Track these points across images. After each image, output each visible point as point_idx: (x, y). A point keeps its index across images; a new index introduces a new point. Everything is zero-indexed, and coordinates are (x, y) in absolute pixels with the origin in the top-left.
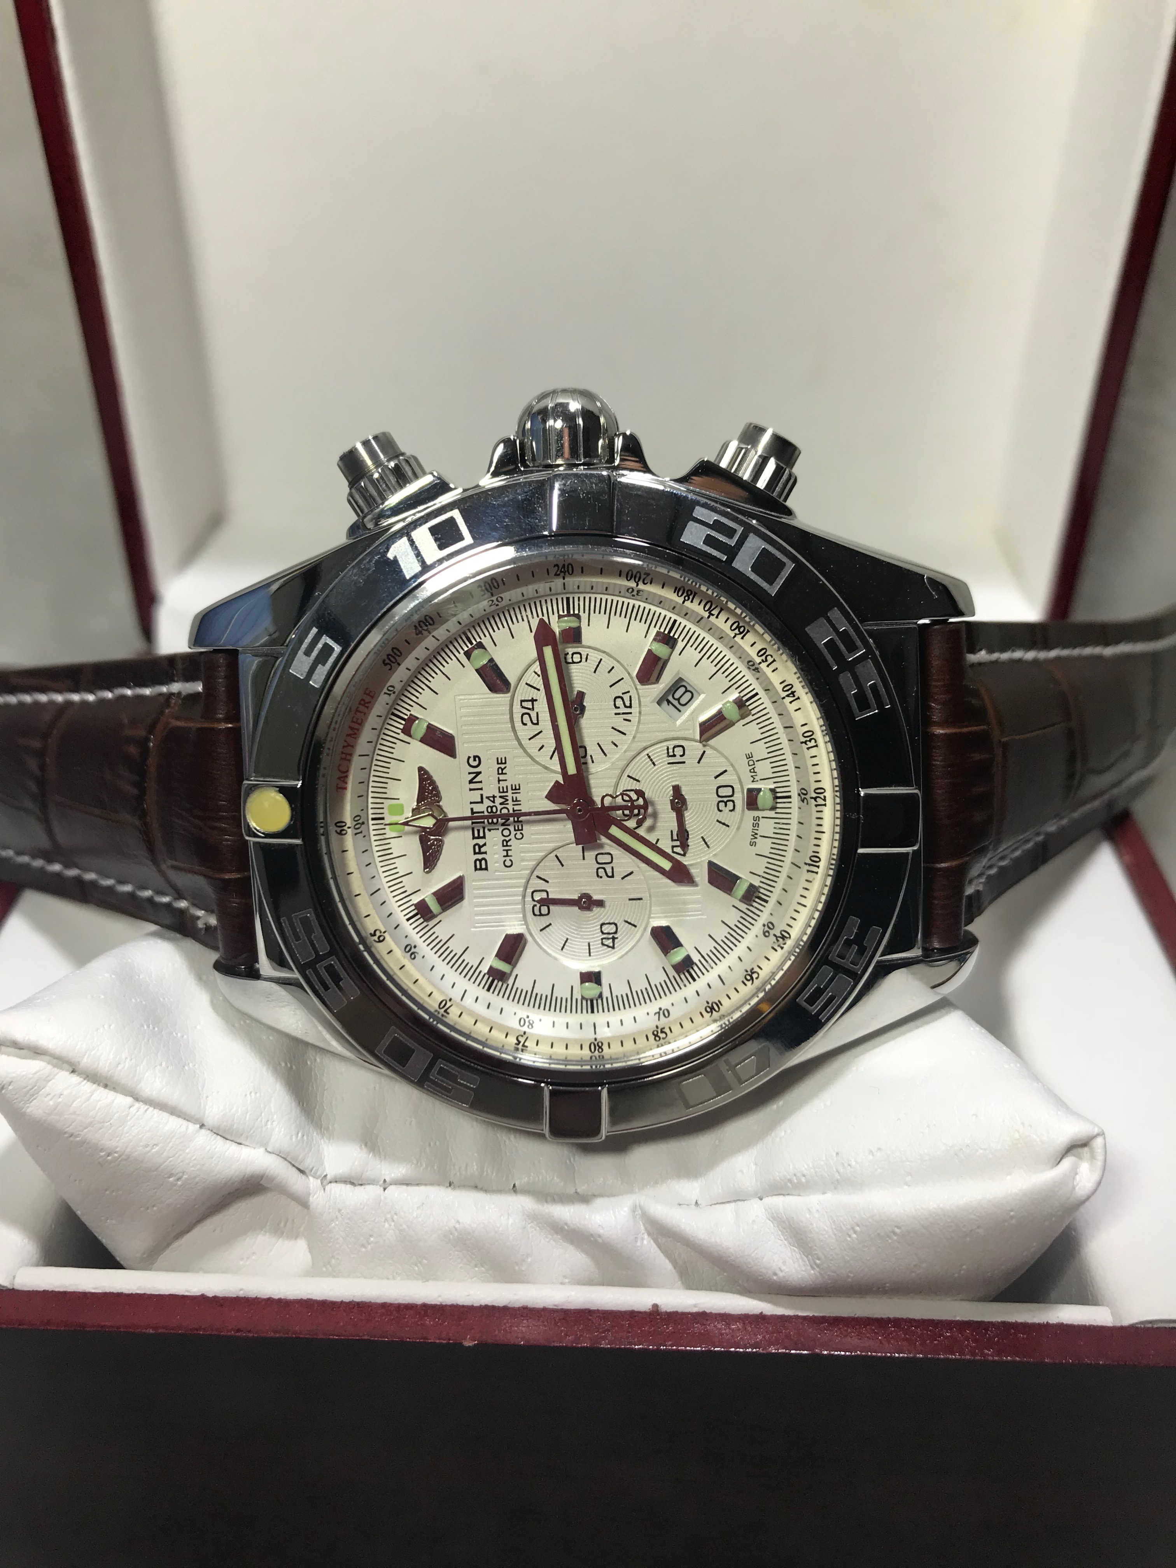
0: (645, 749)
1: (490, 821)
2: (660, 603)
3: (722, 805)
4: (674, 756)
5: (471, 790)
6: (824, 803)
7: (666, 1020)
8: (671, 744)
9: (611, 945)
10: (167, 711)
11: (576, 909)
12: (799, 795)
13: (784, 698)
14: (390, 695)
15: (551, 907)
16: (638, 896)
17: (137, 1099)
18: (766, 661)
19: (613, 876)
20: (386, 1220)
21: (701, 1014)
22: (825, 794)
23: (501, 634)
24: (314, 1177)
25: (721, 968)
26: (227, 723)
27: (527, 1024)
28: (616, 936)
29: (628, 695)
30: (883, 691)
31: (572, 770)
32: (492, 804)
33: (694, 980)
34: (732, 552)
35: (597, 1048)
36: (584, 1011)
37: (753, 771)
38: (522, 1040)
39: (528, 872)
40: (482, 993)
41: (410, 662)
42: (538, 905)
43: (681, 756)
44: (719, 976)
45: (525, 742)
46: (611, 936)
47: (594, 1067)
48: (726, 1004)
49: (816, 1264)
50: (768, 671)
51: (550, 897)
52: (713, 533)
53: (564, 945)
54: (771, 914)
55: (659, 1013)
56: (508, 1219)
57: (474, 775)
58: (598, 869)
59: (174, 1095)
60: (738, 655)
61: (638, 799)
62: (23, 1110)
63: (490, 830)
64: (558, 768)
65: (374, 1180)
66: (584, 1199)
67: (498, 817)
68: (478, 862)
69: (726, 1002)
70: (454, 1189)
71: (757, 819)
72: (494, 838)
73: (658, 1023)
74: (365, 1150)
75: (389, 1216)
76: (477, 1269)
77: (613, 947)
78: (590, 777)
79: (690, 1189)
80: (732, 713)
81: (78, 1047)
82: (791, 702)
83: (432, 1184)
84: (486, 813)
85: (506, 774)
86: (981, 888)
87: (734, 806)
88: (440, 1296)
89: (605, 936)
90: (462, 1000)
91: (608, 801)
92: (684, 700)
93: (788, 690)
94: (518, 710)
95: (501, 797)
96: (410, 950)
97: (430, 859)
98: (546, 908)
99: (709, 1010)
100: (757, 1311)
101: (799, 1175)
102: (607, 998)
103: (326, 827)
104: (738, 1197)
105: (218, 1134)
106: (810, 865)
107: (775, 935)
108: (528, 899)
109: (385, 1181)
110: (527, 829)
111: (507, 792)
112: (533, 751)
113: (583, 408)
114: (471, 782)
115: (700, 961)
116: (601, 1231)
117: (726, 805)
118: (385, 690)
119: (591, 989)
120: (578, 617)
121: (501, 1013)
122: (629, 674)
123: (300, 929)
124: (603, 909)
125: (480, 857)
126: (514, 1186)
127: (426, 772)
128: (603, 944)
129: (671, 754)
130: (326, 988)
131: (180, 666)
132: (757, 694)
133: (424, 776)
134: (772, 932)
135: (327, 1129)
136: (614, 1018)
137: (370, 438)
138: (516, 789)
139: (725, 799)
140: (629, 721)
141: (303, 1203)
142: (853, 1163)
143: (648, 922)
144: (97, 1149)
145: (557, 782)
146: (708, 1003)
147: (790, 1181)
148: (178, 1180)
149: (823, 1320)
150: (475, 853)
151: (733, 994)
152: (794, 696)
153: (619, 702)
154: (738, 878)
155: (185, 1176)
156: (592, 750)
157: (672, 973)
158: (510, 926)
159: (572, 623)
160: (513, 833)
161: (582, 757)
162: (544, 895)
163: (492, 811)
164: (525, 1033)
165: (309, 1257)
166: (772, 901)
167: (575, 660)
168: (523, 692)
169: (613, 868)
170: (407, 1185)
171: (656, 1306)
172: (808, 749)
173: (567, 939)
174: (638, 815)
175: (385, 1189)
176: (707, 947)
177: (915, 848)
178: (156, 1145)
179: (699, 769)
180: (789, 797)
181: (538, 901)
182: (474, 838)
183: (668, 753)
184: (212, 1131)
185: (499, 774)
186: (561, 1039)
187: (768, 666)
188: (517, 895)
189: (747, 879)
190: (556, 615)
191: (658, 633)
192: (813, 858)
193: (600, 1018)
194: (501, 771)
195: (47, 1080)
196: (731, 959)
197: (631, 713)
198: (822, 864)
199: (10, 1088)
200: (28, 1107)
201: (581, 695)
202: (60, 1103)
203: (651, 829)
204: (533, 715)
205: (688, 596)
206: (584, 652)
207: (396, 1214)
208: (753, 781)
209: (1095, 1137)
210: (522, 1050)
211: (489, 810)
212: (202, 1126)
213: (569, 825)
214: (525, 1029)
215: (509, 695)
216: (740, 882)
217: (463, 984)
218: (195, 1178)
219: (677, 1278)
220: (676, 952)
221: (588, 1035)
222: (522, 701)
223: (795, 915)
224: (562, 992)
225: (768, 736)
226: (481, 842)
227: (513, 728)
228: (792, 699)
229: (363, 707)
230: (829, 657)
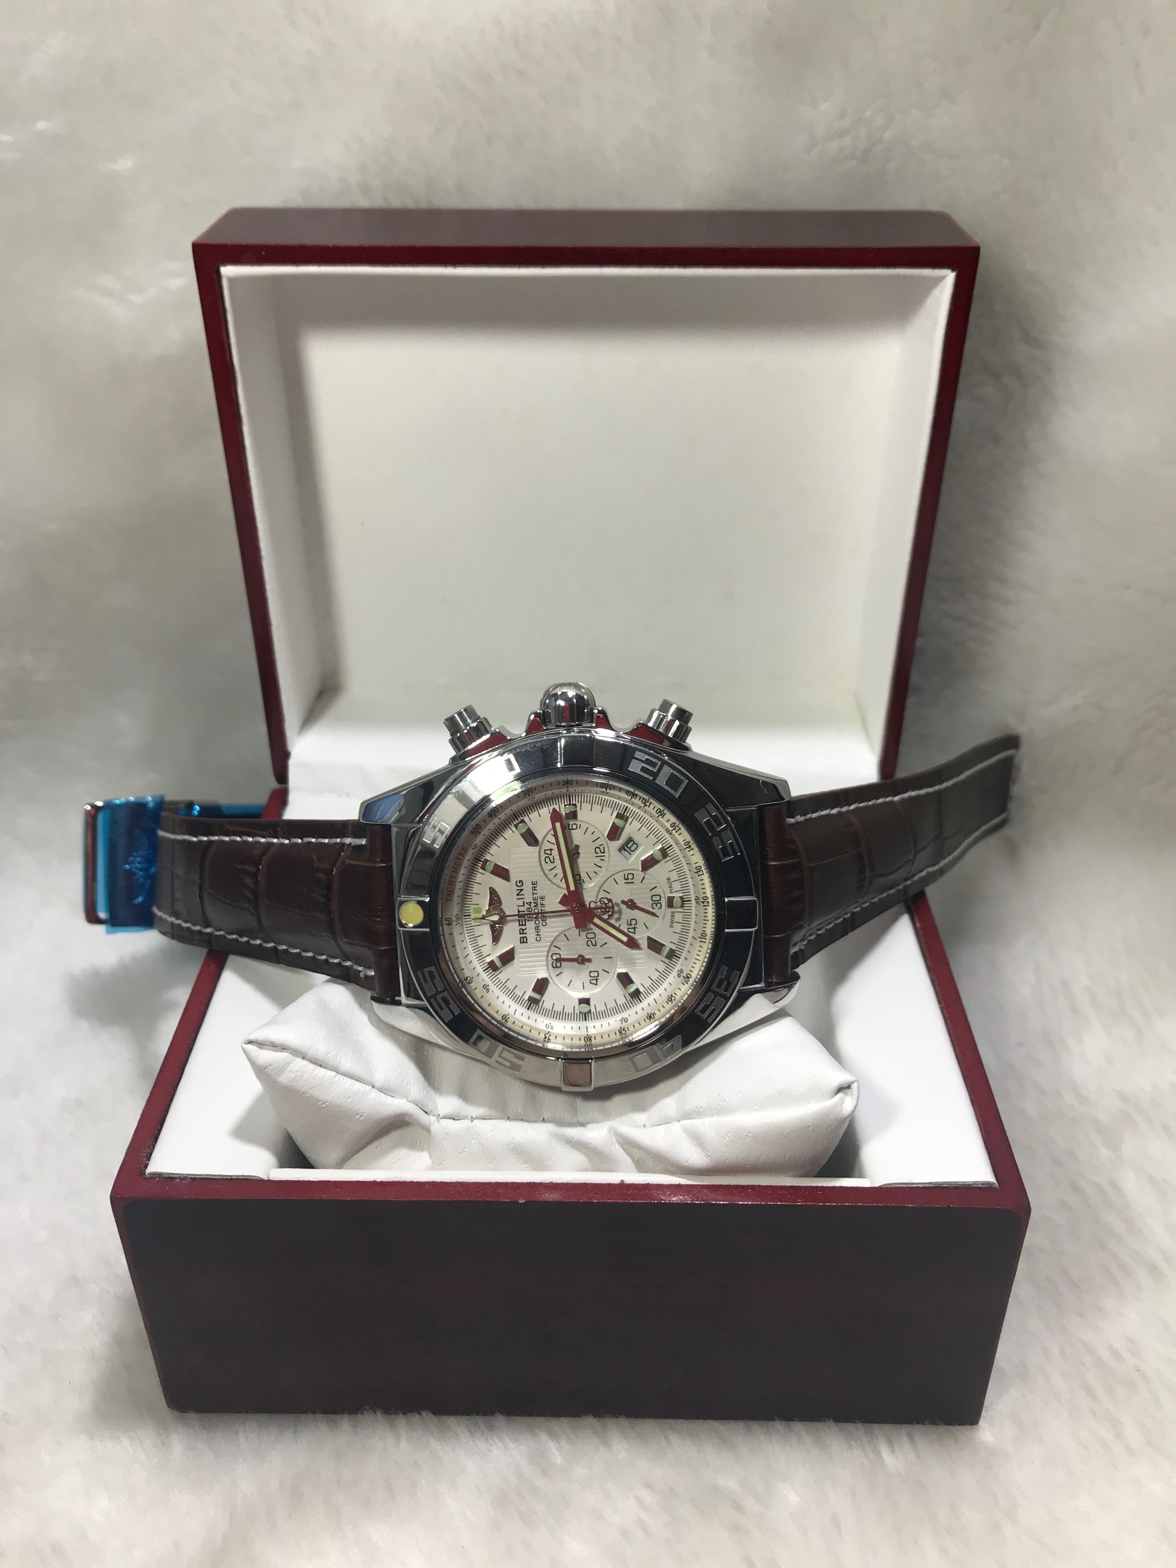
0: (613, 875)
1: (528, 916)
2: (619, 798)
3: (654, 905)
4: (628, 879)
5: (518, 899)
6: (708, 904)
7: (626, 1024)
8: (626, 873)
9: (595, 983)
10: (342, 854)
11: (575, 964)
12: (695, 900)
13: (685, 849)
14: (474, 849)
15: (562, 963)
16: (610, 956)
17: (338, 1073)
18: (675, 829)
19: (596, 945)
20: (473, 1139)
21: (645, 1020)
22: (708, 900)
23: (534, 815)
24: (433, 1116)
25: (655, 995)
26: (383, 863)
27: (550, 1027)
28: (598, 978)
29: (603, 846)
30: (736, 846)
31: (572, 888)
32: (529, 907)
33: (641, 1002)
34: (655, 775)
35: (589, 1040)
36: (581, 1020)
37: (671, 887)
38: (548, 1036)
39: (549, 944)
40: (525, 1011)
41: (485, 832)
42: (555, 962)
43: (632, 879)
44: (654, 999)
45: (547, 872)
46: (595, 978)
47: (587, 1049)
48: (658, 1014)
49: (708, 1155)
50: (676, 835)
51: (561, 957)
52: (645, 766)
53: (570, 983)
54: (682, 965)
55: (622, 1020)
56: (541, 1136)
57: (519, 891)
58: (588, 941)
59: (358, 1071)
60: (661, 824)
61: (608, 903)
62: (277, 1080)
63: (528, 921)
64: (565, 886)
65: (466, 1117)
66: (583, 1125)
67: (532, 914)
68: (522, 939)
69: (657, 1013)
70: (511, 1120)
71: (673, 913)
72: (530, 925)
73: (621, 1026)
74: (461, 1100)
75: (474, 1136)
76: (524, 1165)
77: (596, 985)
78: (584, 891)
79: (641, 1118)
80: (659, 856)
81: (307, 1045)
82: (689, 851)
83: (498, 1119)
84: (526, 912)
85: (537, 890)
86: (803, 948)
87: (661, 906)
88: (505, 1178)
89: (592, 978)
90: (514, 1014)
91: (593, 905)
92: (633, 849)
93: (687, 845)
94: (543, 856)
95: (534, 903)
96: (486, 987)
97: (496, 937)
98: (559, 963)
99: (648, 1017)
100: (678, 1183)
101: (698, 1107)
102: (593, 1013)
103: (442, 921)
104: (666, 1121)
105: (381, 1092)
106: (701, 938)
107: (683, 976)
108: (550, 958)
109: (472, 1117)
110: (548, 920)
111: (537, 900)
112: (551, 877)
113: (576, 693)
114: (518, 895)
115: (644, 991)
116: (592, 1141)
117: (657, 906)
118: (472, 847)
119: (584, 1008)
120: (575, 805)
121: (536, 1021)
122: (603, 835)
123: (428, 977)
124: (590, 963)
125: (523, 936)
126: (544, 1118)
127: (494, 890)
128: (591, 983)
129: (626, 878)
130: (442, 1009)
131: (350, 828)
132: (671, 845)
133: (493, 892)
134: (682, 975)
135: (438, 1090)
136: (597, 1024)
137: (462, 710)
138: (543, 898)
139: (656, 902)
140: (604, 860)
141: (427, 1130)
142: (727, 1100)
143: (615, 970)
144: (317, 1100)
145: (565, 894)
146: (648, 1014)
147: (694, 1111)
148: (361, 1117)
149: (713, 1186)
150: (520, 934)
151: (662, 1010)
152: (690, 848)
153: (598, 850)
154: (664, 945)
155: (365, 1115)
156: (584, 876)
157: (629, 998)
158: (540, 973)
159: (572, 809)
160: (541, 922)
161: (578, 880)
162: (558, 956)
163: (529, 911)
164: (549, 1032)
165: (430, 1161)
166: (682, 958)
167: (574, 828)
168: (546, 846)
169: (595, 941)
170: (484, 1119)
171: (622, 1181)
172: (699, 876)
173: (571, 980)
174: (609, 911)
175: (472, 1122)
176: (648, 983)
177: (756, 928)
178: (350, 1097)
179: (641, 886)
180: (691, 901)
181: (555, 960)
182: (520, 925)
183: (625, 877)
184: (378, 1090)
185: (533, 890)
186: (569, 1035)
187: (676, 832)
188: (543, 957)
189: (669, 946)
190: (563, 805)
191: (618, 813)
192: (703, 934)
193: (590, 1024)
194: (534, 889)
195: (290, 1063)
196: (661, 990)
197: (604, 856)
198: (708, 937)
199: (270, 1068)
200: (279, 1079)
201: (577, 847)
202: (297, 1075)
203: (618, 919)
204: (551, 857)
205: (633, 795)
206: (578, 823)
207: (479, 1135)
208: (671, 893)
209: (853, 1082)
210: (548, 1042)
211: (528, 910)
212: (373, 1087)
213: (572, 918)
214: (549, 1030)
215: (539, 847)
216: (665, 948)
217: (514, 1006)
218: (371, 1115)
219: (634, 1167)
220: (631, 986)
221: (583, 1033)
222: (545, 850)
223: (694, 965)
224: (569, 1010)
225: (678, 869)
226: (523, 927)
227: (541, 865)
228: (690, 849)
229: (460, 856)
230: (707, 829)
